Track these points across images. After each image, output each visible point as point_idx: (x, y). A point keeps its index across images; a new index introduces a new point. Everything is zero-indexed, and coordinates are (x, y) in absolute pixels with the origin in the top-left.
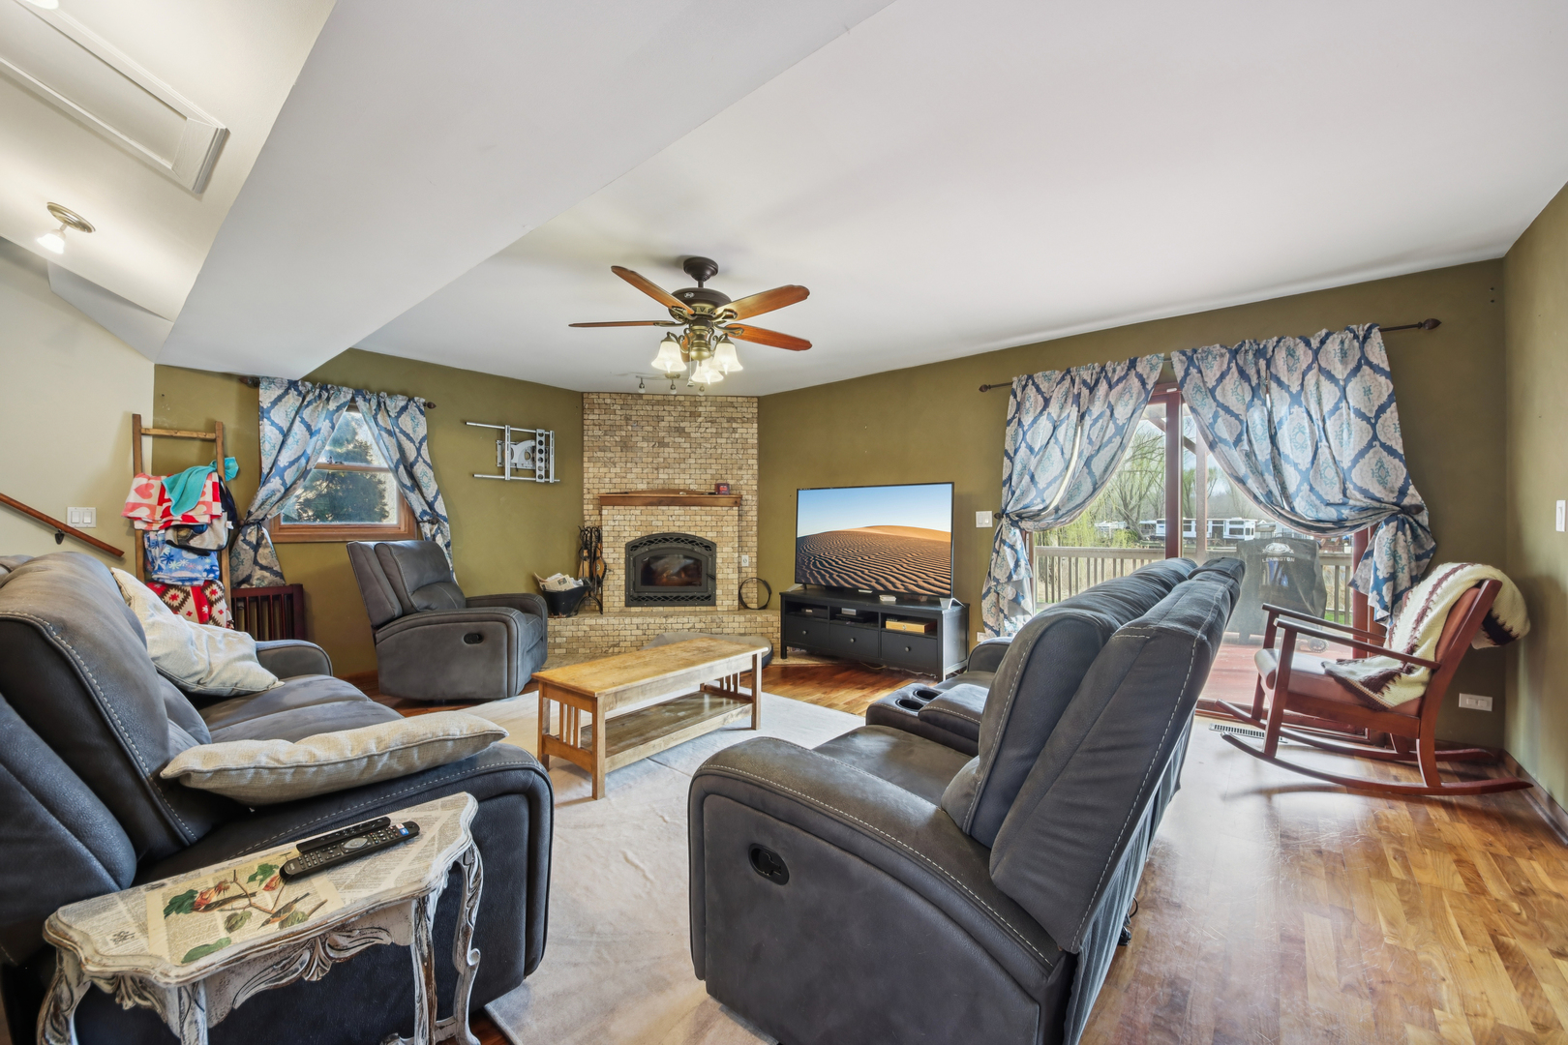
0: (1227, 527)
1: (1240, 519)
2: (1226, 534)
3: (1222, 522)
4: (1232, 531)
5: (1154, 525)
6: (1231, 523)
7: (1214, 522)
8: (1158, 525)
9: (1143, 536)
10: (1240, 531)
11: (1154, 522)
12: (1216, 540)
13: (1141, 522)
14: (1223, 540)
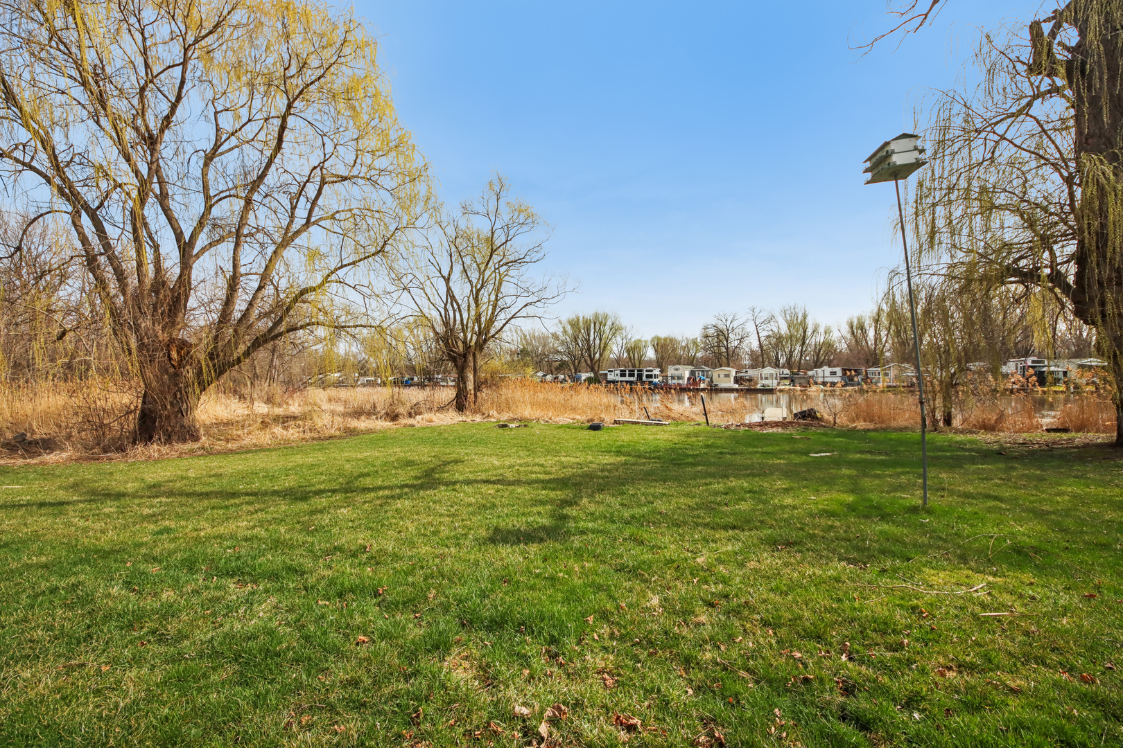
0: (645, 374)
2: (644, 378)
3: (642, 371)
4: (647, 376)
6: (646, 371)
7: (638, 371)
10: (651, 376)
11: (607, 371)
12: (639, 382)
14: (642, 382)
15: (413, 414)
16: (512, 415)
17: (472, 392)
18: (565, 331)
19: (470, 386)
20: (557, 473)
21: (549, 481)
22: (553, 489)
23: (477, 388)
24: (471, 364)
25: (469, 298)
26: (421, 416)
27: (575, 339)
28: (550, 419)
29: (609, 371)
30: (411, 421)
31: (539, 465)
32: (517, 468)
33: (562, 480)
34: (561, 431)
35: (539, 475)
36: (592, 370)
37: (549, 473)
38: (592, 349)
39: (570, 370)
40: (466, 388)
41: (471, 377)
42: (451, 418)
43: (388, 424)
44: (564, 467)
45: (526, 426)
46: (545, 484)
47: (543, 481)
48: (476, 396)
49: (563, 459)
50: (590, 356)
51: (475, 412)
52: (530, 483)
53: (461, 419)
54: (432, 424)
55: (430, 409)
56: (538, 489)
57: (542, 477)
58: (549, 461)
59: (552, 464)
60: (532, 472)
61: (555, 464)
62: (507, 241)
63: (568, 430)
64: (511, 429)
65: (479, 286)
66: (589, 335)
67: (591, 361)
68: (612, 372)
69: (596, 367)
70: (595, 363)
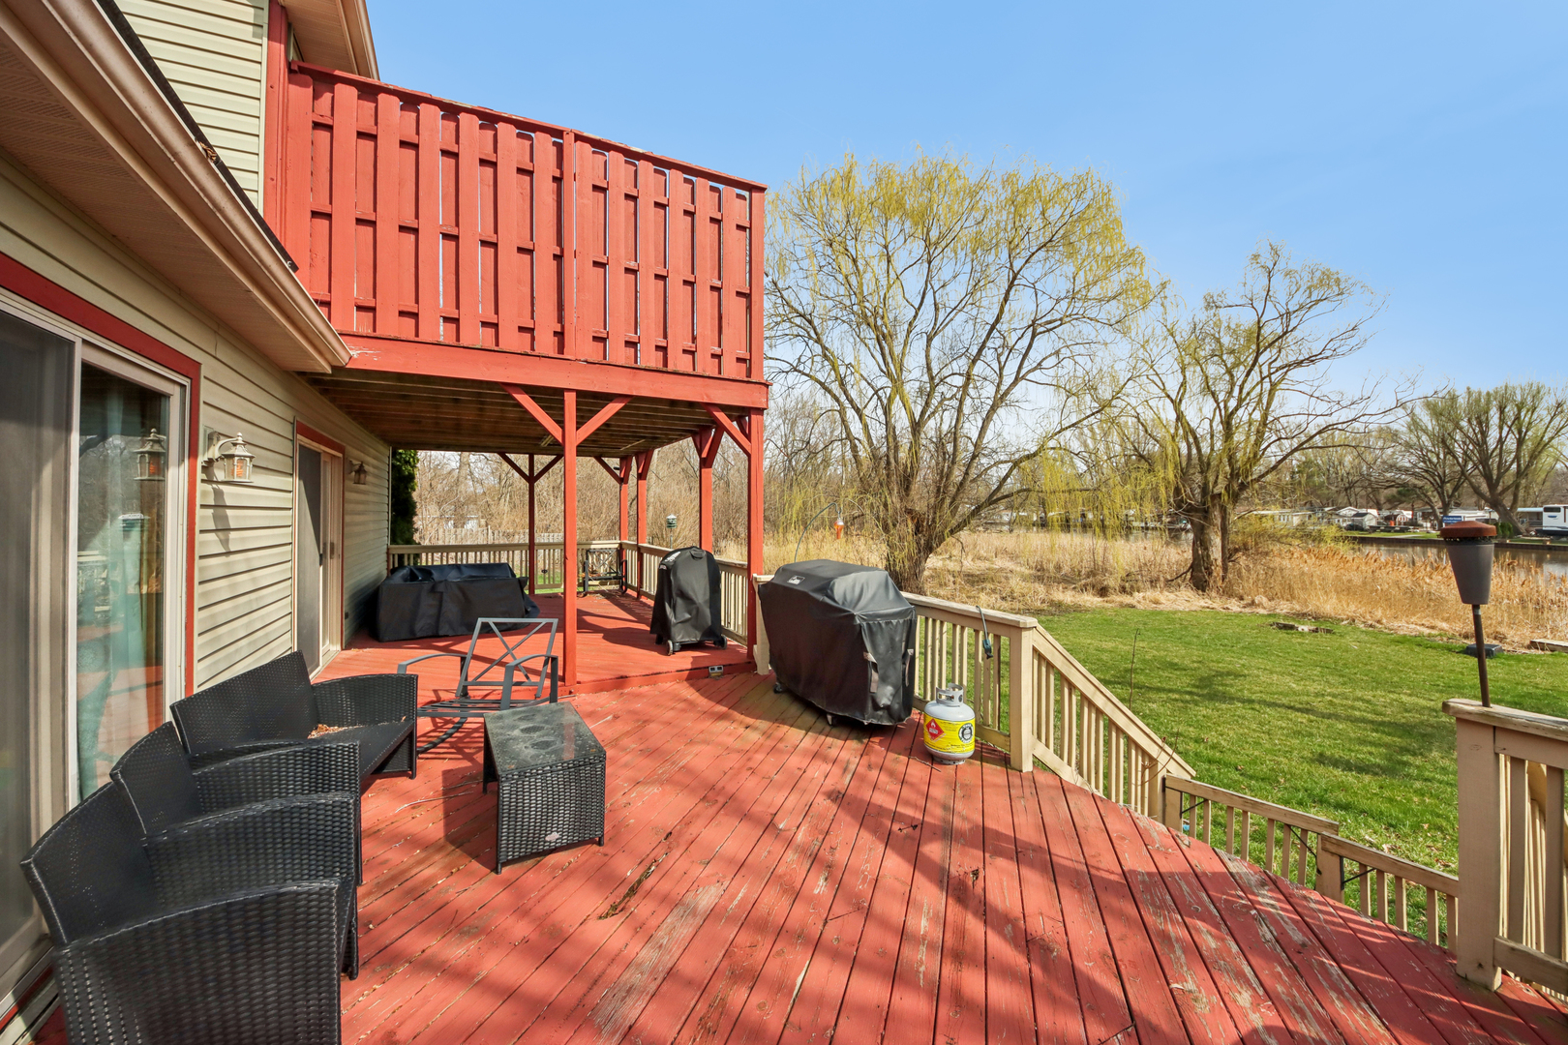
5: (1539, 515)
8: (1545, 515)
9: (1524, 530)
11: (1541, 509)
13: (1520, 509)
15: (1128, 589)
16: (1297, 607)
17: (1219, 562)
18: (1415, 425)
19: (1216, 553)
20: (1391, 714)
21: (1382, 724)
22: (1389, 734)
23: (1228, 556)
24: (1218, 521)
25: (1211, 421)
26: (1141, 594)
27: (1444, 442)
28: (1379, 622)
29: (1547, 510)
30: (1127, 599)
31: (1363, 701)
32: (1329, 698)
33: (1403, 725)
34: (1403, 649)
35: (1365, 714)
36: (1495, 505)
37: (1381, 714)
38: (1494, 462)
39: (1429, 503)
40: (1208, 556)
41: (1217, 540)
42: (1184, 601)
43: (1097, 601)
44: (1406, 711)
45: (1329, 631)
46: (1377, 726)
47: (1372, 722)
48: (1225, 569)
49: (1404, 698)
50: (1488, 476)
51: (1228, 592)
52: (1354, 720)
53: (1202, 603)
54: (1161, 607)
55: (1153, 582)
56: (1365, 729)
57: (1370, 716)
58: (1381, 697)
59: (1386, 702)
60: (1353, 708)
61: (1391, 704)
62: (1285, 333)
63: (1417, 649)
64: (1302, 634)
65: (1232, 404)
66: (1484, 434)
67: (1492, 486)
68: (1558, 510)
69: (1507, 501)
70: (1505, 490)
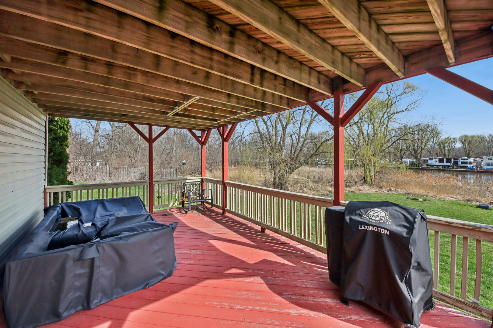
0: (460, 161)
1: (466, 158)
2: (460, 164)
3: (458, 159)
4: (462, 163)
5: (427, 161)
6: (462, 159)
7: (454, 159)
8: (429, 160)
9: (423, 164)
10: (466, 163)
11: (428, 159)
12: (455, 166)
13: (422, 159)
14: (458, 166)
17: (373, 176)
23: (375, 174)
41: (372, 169)
50: (414, 150)
67: (415, 152)
68: (432, 159)
69: (419, 156)
70: (418, 154)
